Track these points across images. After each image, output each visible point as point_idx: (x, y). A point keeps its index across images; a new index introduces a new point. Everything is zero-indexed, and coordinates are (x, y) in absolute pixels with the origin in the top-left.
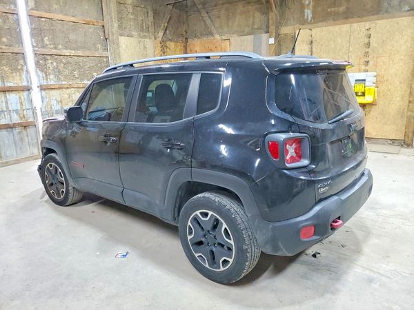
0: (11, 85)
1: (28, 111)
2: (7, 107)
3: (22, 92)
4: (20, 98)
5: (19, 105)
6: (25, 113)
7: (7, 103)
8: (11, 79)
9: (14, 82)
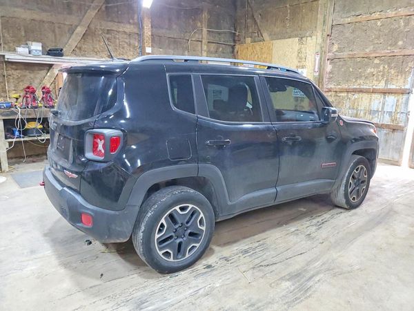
0: (394, 87)
1: (402, 115)
2: (383, 108)
3: (401, 95)
4: (398, 101)
5: (394, 107)
6: (398, 116)
7: (384, 104)
8: (394, 82)
9: (397, 84)
